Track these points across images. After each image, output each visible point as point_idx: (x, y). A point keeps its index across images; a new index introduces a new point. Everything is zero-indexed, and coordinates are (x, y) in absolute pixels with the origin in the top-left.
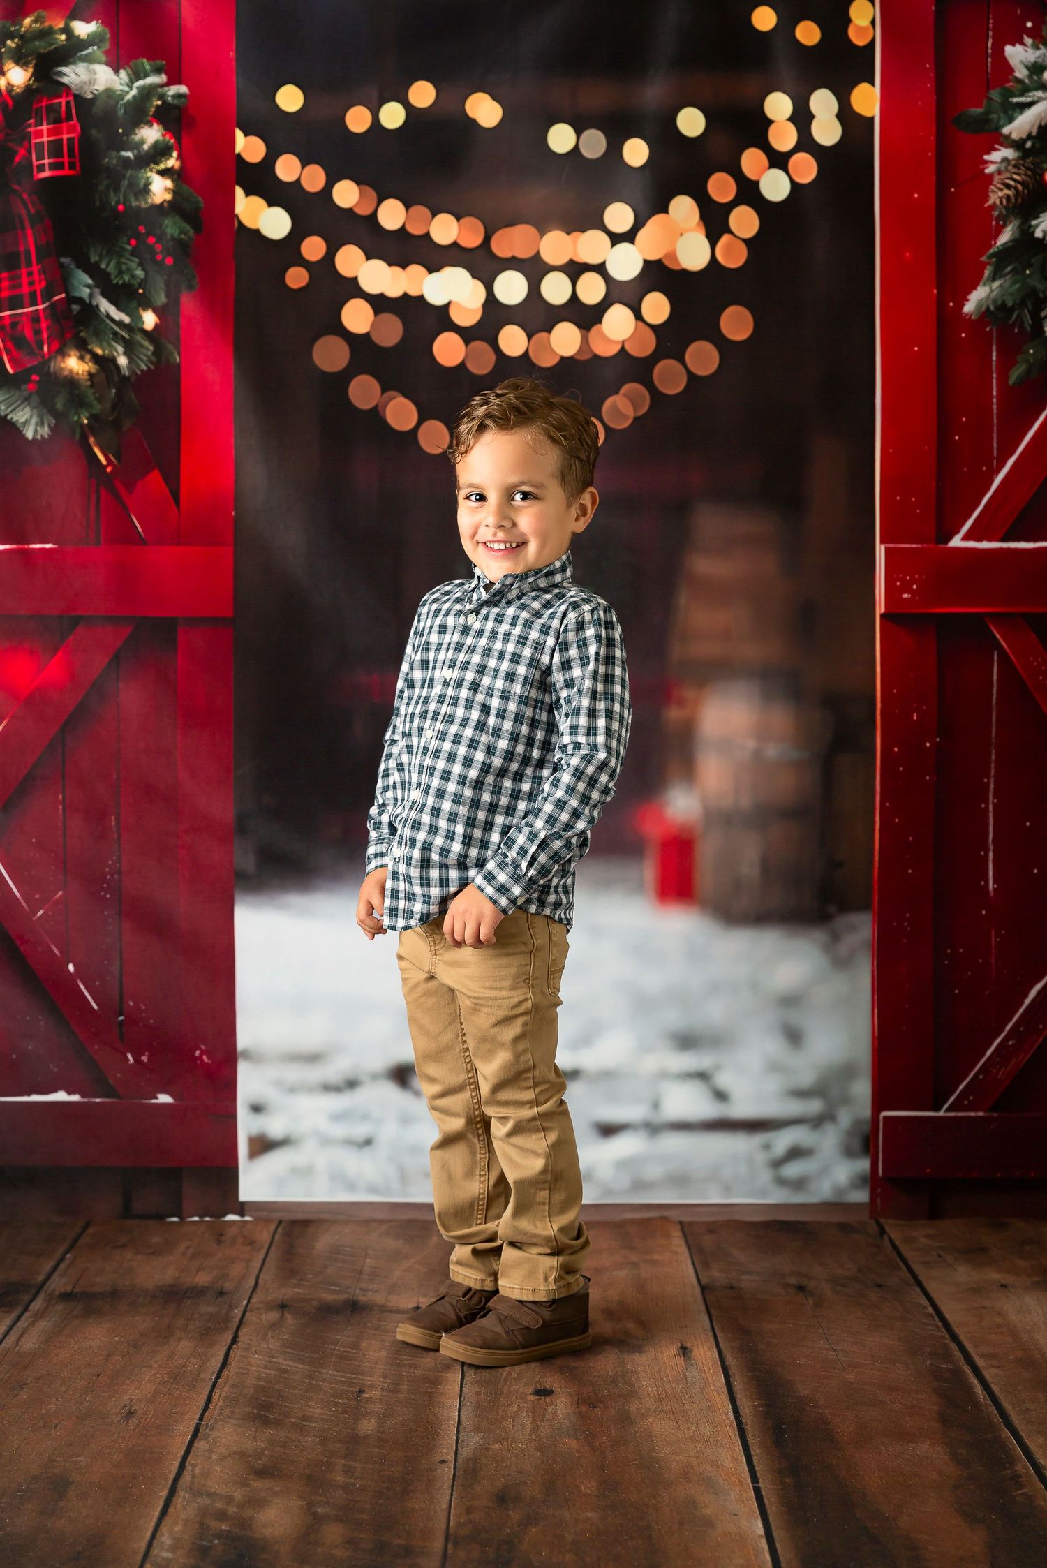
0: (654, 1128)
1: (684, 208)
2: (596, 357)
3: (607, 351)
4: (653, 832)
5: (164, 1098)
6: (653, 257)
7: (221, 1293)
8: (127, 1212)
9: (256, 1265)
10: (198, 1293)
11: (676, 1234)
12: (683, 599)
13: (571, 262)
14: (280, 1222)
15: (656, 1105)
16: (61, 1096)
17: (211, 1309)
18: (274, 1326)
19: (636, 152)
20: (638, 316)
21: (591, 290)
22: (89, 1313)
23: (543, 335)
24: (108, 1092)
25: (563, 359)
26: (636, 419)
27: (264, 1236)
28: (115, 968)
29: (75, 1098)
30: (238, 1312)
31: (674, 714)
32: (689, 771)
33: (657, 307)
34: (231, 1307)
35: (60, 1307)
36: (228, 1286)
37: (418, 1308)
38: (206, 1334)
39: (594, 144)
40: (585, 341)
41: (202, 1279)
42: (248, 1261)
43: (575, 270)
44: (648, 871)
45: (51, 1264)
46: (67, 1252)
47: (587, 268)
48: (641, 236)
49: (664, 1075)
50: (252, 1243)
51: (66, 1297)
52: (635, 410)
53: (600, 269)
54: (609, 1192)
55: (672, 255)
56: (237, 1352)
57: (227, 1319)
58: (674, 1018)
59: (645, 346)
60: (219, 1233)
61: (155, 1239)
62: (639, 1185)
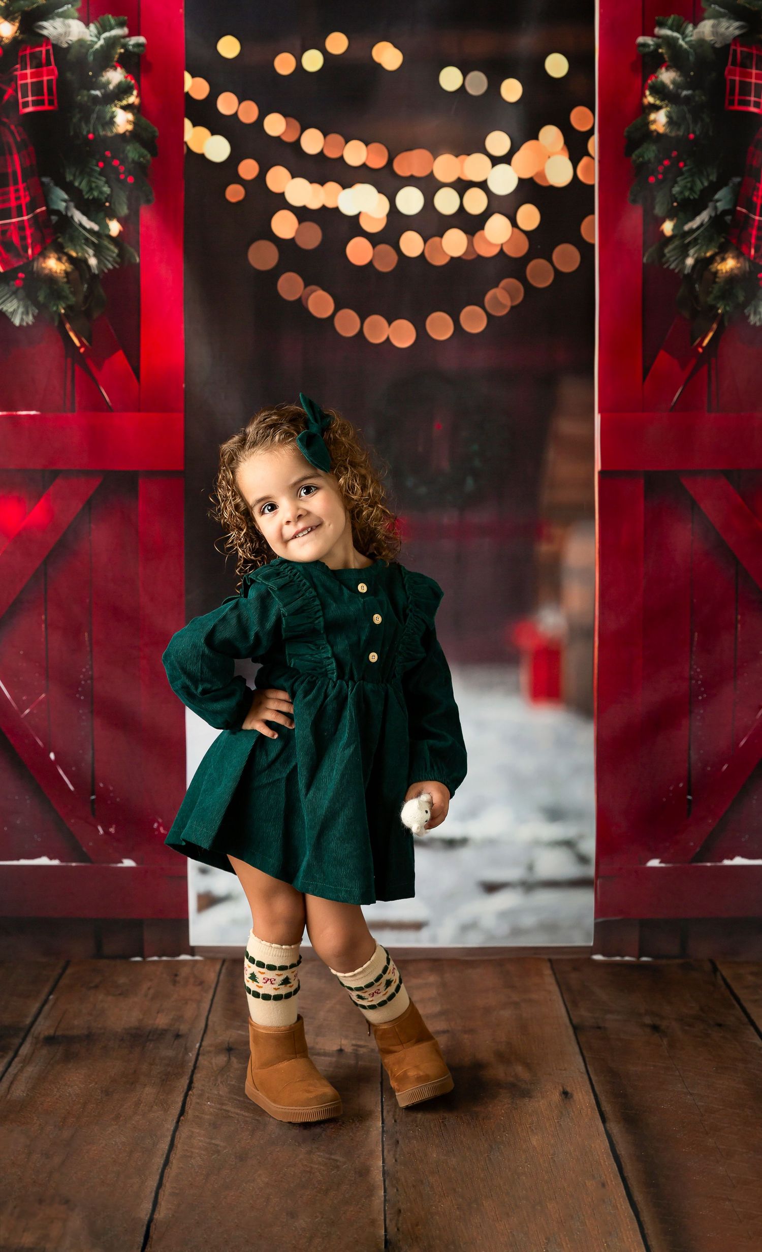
0: (529, 886)
1: (551, 135)
2: (479, 257)
3: (488, 252)
4: (527, 644)
5: (128, 863)
6: (526, 175)
7: (178, 1036)
8: (99, 954)
9: (206, 1006)
10: (158, 1035)
11: (548, 972)
12: (551, 455)
13: (459, 180)
14: (224, 961)
15: (530, 868)
16: (44, 861)
17: (170, 1053)
18: (223, 1070)
19: (512, 90)
20: (514, 224)
21: (476, 202)
22: (69, 1057)
23: (437, 239)
24: (82, 857)
25: (452, 258)
26: (512, 308)
27: (211, 976)
28: (89, 757)
29: (56, 862)
30: (192, 1055)
31: (544, 548)
32: (556, 594)
33: (529, 217)
34: (187, 1050)
35: (44, 1052)
36: (183, 1028)
37: (341, 1051)
38: (166, 1081)
39: (478, 83)
40: (470, 244)
41: (162, 1021)
42: (199, 1002)
43: (462, 186)
44: (524, 676)
45: (37, 1005)
46: (50, 993)
47: (471, 184)
48: (516, 158)
49: (537, 843)
50: (201, 983)
51: (50, 1040)
52: (512, 300)
53: (483, 185)
54: (492, 937)
55: (542, 174)
56: (193, 1099)
57: (183, 1064)
58: (544, 795)
59: (520, 248)
60: (174, 971)
61: (122, 980)
62: (516, 931)
